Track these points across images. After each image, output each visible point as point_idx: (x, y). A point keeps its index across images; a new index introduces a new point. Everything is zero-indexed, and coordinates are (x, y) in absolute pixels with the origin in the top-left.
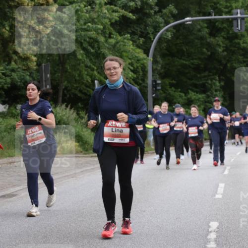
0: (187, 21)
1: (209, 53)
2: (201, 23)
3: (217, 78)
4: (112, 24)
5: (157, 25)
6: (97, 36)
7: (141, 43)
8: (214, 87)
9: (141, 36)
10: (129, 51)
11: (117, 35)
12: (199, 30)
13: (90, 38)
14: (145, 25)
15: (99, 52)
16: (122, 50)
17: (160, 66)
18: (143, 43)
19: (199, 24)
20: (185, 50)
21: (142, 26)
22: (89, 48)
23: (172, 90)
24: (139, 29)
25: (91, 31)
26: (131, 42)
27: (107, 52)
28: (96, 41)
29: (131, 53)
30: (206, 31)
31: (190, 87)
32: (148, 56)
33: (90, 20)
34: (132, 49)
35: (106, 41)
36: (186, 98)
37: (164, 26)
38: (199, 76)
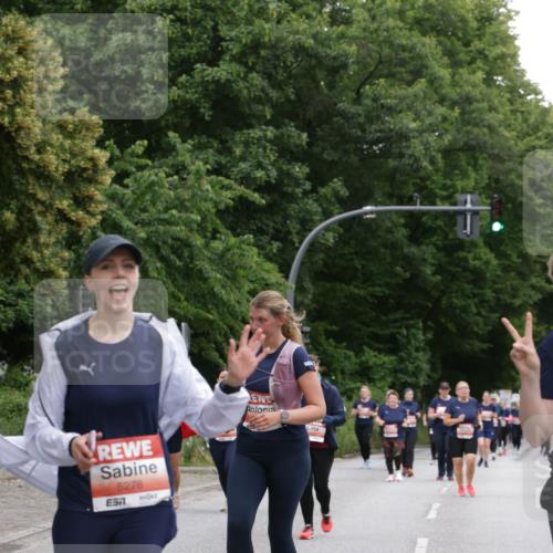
0: (366, 213)
1: (408, 275)
2: (394, 217)
3: (421, 324)
4: (220, 213)
5: (308, 217)
6: (189, 234)
7: (275, 251)
8: (413, 342)
9: (275, 238)
10: (251, 267)
11: (227, 235)
12: (390, 231)
13: (176, 239)
14: (283, 217)
15: (191, 266)
16: (237, 264)
17: (310, 296)
18: (278, 251)
19: (390, 219)
20: (359, 267)
21: (279, 219)
22: (173, 257)
23: (331, 345)
24: (272, 224)
25: (177, 225)
26: (255, 250)
27: (206, 266)
28: (187, 244)
29: (255, 271)
30: (402, 233)
31: (366, 340)
32: (287, 277)
33: (177, 202)
34: (256, 262)
35: (207, 245)
36: (358, 361)
37: (321, 221)
38: (384, 318)
